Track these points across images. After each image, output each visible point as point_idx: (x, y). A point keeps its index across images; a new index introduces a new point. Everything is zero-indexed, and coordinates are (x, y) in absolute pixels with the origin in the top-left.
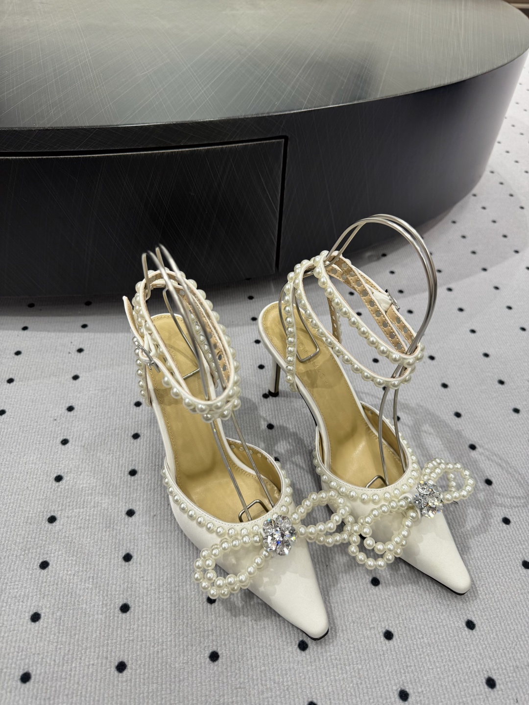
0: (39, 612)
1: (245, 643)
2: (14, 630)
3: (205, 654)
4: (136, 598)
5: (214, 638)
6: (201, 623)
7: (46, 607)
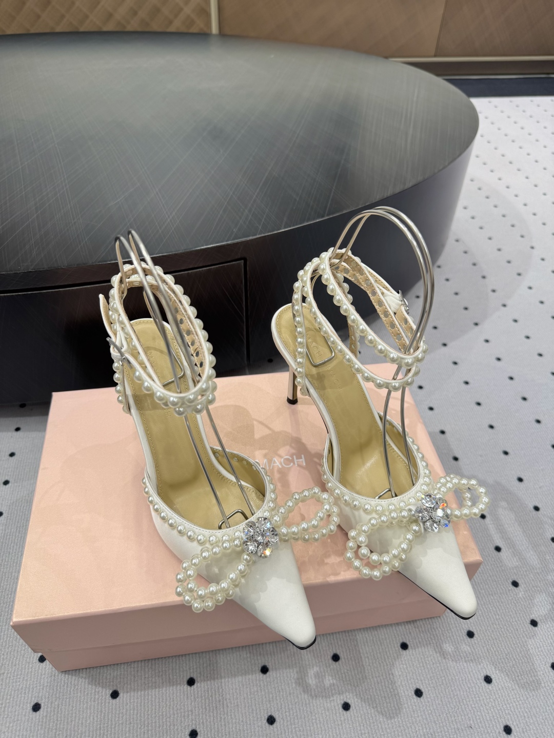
0: (40, 703)
1: (221, 721)
2: (18, 720)
3: (185, 732)
4: (124, 684)
5: (193, 718)
6: (182, 704)
7: (45, 698)
